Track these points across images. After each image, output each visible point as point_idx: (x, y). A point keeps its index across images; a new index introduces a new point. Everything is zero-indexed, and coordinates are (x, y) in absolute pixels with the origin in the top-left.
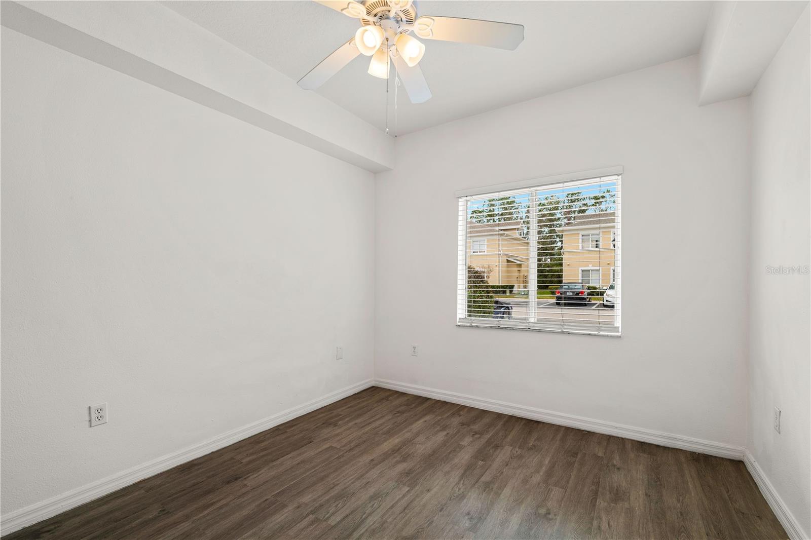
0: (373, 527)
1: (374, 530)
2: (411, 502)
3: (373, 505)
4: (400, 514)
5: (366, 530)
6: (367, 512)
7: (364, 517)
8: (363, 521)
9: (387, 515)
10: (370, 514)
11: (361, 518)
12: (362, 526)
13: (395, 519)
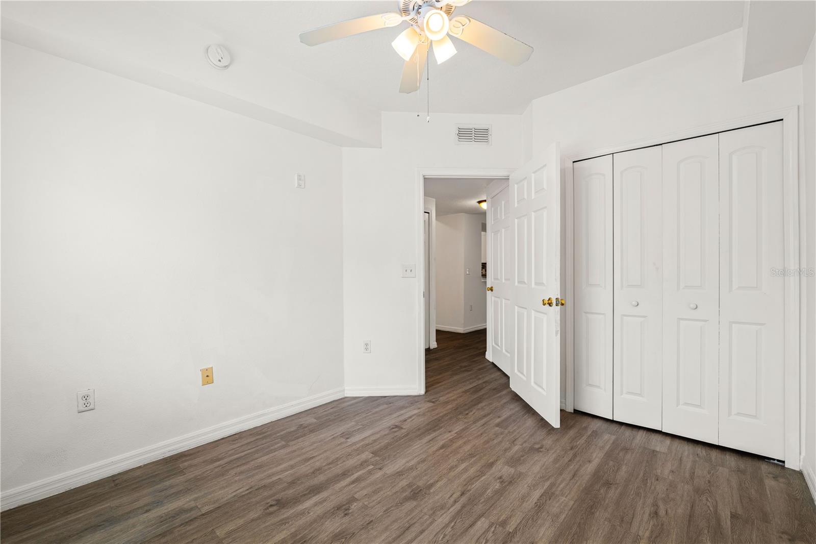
0: (443, 512)
1: (442, 509)
2: (399, 536)
3: (443, 537)
4: (415, 523)
5: (449, 509)
6: (450, 529)
7: (453, 524)
8: (453, 518)
9: (428, 522)
10: (447, 526)
11: (455, 523)
12: (453, 514)
13: (421, 518)
